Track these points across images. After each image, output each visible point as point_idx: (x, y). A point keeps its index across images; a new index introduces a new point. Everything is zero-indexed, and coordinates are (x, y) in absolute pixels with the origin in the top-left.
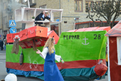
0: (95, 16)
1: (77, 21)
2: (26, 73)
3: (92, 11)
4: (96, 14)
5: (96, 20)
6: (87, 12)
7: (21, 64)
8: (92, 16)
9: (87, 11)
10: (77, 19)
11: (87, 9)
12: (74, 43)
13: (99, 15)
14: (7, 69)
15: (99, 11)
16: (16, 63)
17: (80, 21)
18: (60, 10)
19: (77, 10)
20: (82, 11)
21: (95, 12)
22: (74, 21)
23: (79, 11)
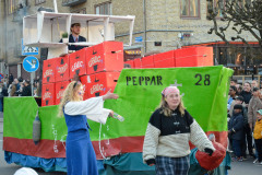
0: (230, 29)
1: (187, 41)
2: (45, 163)
3: (221, 16)
4: (232, 23)
5: (233, 39)
6: (209, 18)
7: (36, 142)
8: (222, 29)
9: (211, 16)
10: (187, 35)
11: (210, 11)
12: (150, 94)
13: (239, 27)
14: (6, 153)
15: (239, 18)
16: (26, 141)
17: (193, 41)
18: (129, 17)
19: (185, 14)
20: (199, 17)
21: (230, 20)
22: (178, 42)
23: (191, 17)
